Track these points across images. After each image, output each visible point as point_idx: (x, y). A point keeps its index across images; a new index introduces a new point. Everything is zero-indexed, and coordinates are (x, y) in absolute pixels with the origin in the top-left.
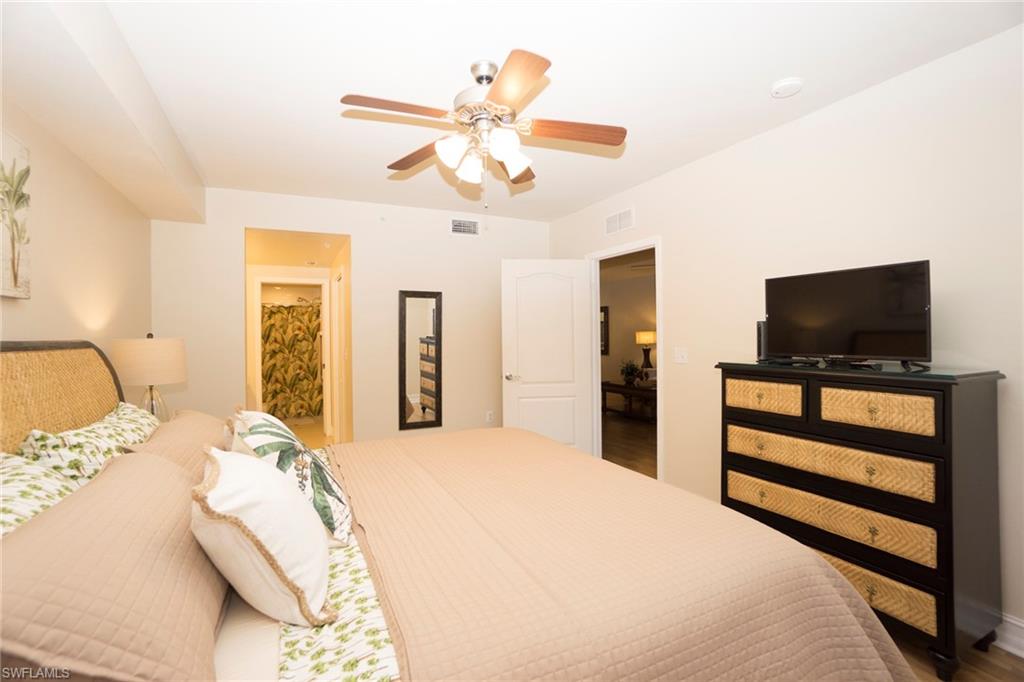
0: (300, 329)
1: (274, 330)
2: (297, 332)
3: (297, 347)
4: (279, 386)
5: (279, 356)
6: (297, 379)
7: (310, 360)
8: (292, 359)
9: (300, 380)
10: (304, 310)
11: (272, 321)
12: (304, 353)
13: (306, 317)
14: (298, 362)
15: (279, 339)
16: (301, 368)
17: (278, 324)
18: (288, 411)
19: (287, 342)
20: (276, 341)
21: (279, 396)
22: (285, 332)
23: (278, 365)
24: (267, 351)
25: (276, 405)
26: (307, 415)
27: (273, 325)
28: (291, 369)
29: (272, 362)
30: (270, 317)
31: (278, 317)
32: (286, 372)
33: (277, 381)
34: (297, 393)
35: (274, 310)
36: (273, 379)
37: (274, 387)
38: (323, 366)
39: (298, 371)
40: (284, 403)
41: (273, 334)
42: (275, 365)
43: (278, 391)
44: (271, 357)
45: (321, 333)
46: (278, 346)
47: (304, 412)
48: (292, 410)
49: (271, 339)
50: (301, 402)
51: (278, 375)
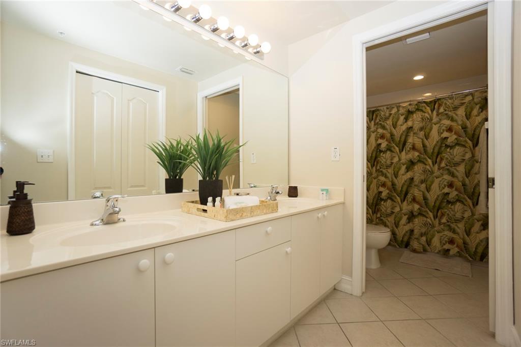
0: (450, 130)
1: (411, 134)
2: (445, 134)
3: (445, 155)
4: (417, 207)
5: (418, 168)
6: (445, 201)
7: (468, 174)
8: (437, 173)
9: (449, 202)
10: (457, 102)
11: (410, 123)
12: (457, 164)
13: (461, 112)
14: (447, 177)
15: (419, 145)
16: (451, 185)
17: (417, 126)
18: (429, 243)
19: (430, 150)
20: (414, 148)
21: (416, 220)
22: (427, 137)
23: (417, 180)
24: (403, 161)
25: (412, 231)
26: (459, 255)
27: (410, 129)
28: (435, 186)
29: (409, 175)
30: (406, 119)
31: (417, 116)
32: (428, 189)
33: (414, 200)
34: (444, 220)
35: (411, 108)
36: (409, 197)
37: (410, 207)
38: (491, 182)
39: (446, 190)
40: (423, 230)
41: (410, 140)
42: (412, 179)
43: (415, 213)
44: (408, 169)
45: (486, 125)
46: (417, 154)
47: (454, 250)
48: (436, 241)
49: (409, 146)
50: (450, 234)
51: (416, 192)
